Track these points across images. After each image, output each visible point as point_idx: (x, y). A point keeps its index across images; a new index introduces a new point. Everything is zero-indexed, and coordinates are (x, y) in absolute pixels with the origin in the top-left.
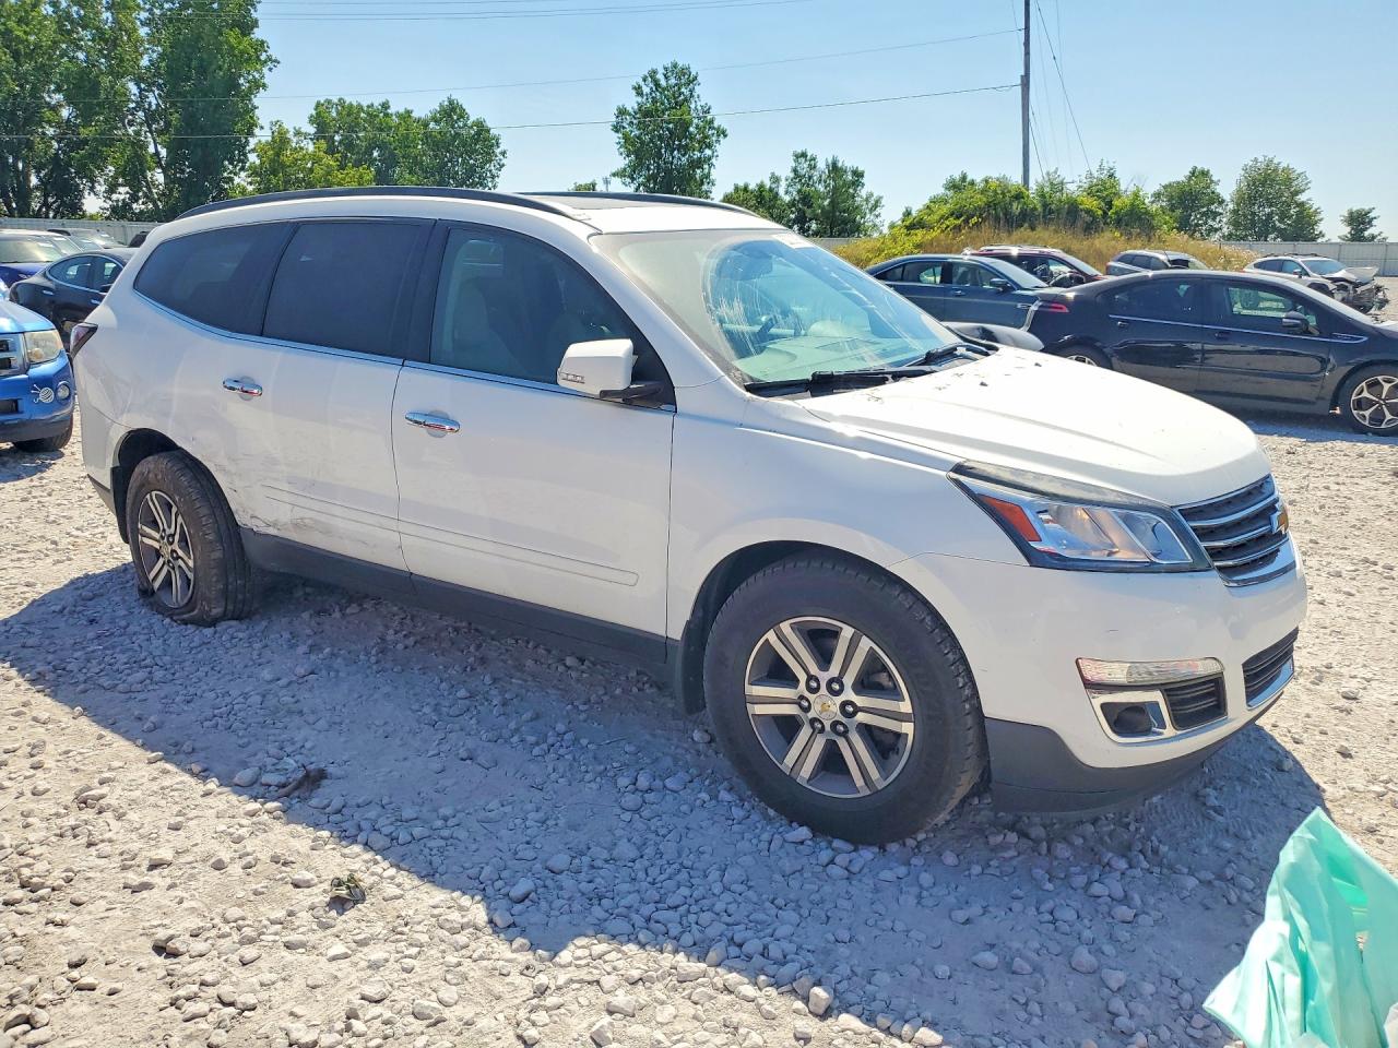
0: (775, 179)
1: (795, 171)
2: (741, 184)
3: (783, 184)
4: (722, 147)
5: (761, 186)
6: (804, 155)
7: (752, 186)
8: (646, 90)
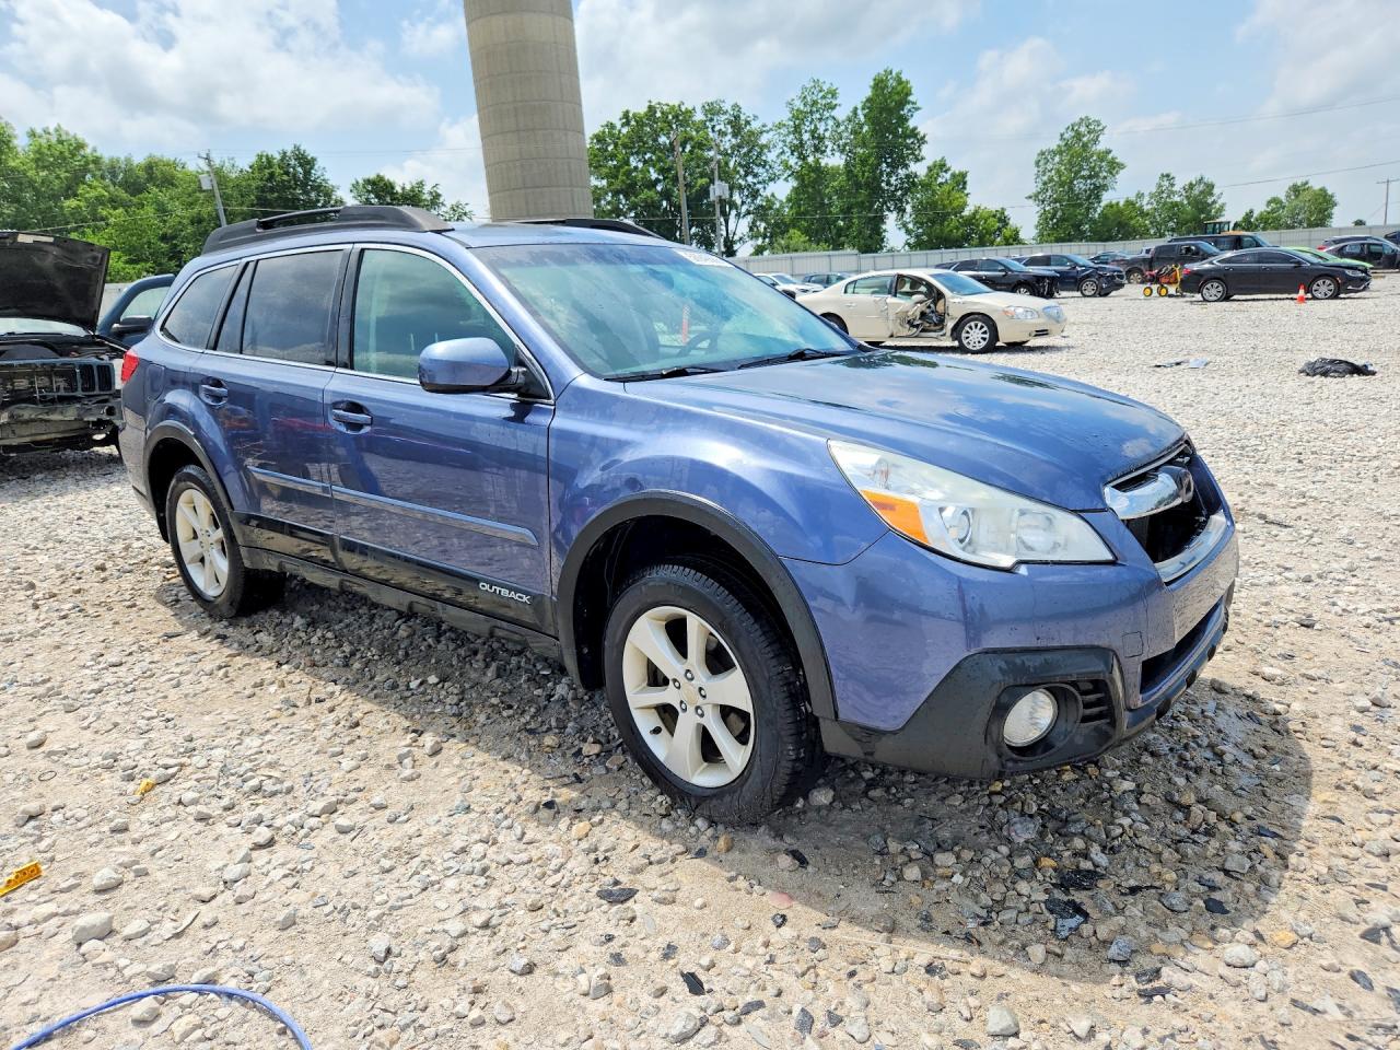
0: (1140, 196)
1: (1160, 186)
2: (1114, 202)
3: (1146, 199)
4: (1121, 176)
5: (1129, 203)
6: (1168, 176)
7: (1121, 204)
8: (1066, 136)
